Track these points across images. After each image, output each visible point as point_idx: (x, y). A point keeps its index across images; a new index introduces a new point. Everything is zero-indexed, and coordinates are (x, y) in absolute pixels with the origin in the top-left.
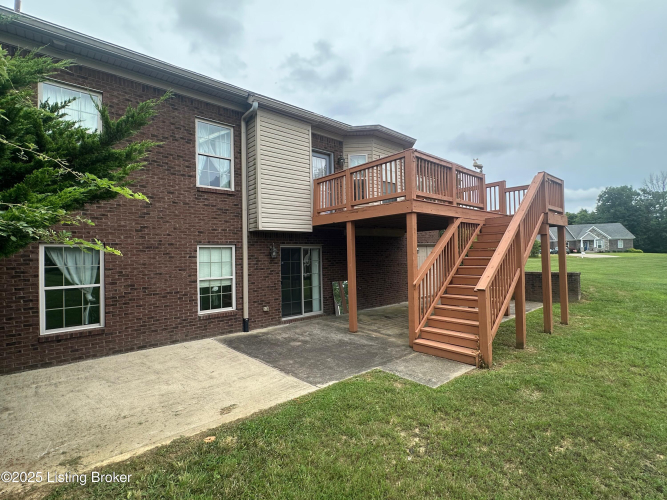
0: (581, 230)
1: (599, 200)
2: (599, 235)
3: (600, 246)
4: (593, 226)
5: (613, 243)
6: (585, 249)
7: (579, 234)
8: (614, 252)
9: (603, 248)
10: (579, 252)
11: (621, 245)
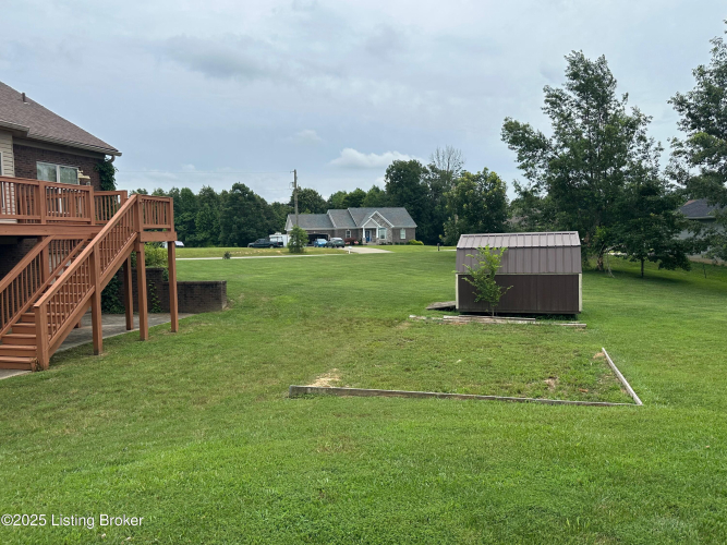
0: (365, 215)
1: (387, 176)
2: (382, 222)
3: (383, 237)
4: (376, 211)
5: (396, 232)
6: (368, 240)
7: (361, 220)
8: (397, 244)
9: (386, 240)
10: (360, 244)
11: (403, 236)
